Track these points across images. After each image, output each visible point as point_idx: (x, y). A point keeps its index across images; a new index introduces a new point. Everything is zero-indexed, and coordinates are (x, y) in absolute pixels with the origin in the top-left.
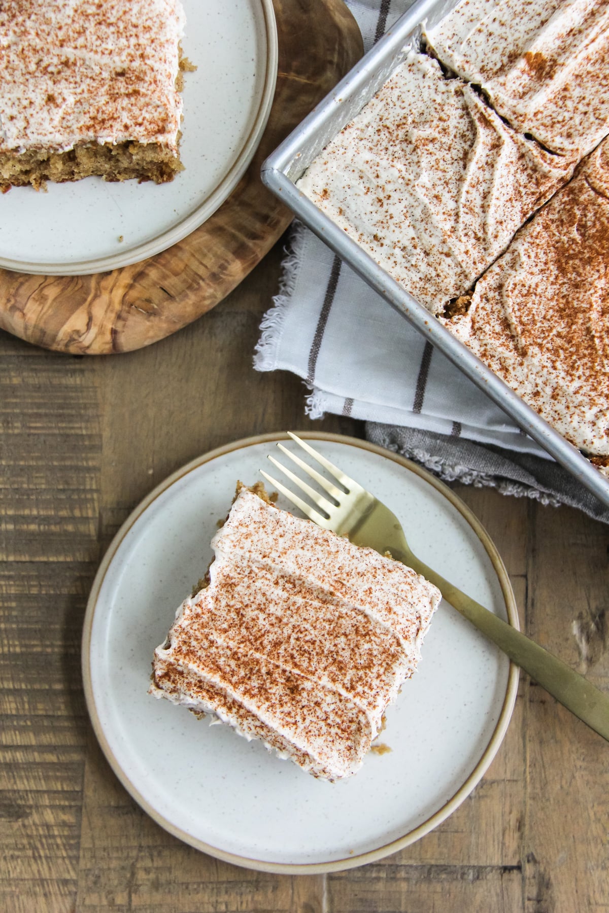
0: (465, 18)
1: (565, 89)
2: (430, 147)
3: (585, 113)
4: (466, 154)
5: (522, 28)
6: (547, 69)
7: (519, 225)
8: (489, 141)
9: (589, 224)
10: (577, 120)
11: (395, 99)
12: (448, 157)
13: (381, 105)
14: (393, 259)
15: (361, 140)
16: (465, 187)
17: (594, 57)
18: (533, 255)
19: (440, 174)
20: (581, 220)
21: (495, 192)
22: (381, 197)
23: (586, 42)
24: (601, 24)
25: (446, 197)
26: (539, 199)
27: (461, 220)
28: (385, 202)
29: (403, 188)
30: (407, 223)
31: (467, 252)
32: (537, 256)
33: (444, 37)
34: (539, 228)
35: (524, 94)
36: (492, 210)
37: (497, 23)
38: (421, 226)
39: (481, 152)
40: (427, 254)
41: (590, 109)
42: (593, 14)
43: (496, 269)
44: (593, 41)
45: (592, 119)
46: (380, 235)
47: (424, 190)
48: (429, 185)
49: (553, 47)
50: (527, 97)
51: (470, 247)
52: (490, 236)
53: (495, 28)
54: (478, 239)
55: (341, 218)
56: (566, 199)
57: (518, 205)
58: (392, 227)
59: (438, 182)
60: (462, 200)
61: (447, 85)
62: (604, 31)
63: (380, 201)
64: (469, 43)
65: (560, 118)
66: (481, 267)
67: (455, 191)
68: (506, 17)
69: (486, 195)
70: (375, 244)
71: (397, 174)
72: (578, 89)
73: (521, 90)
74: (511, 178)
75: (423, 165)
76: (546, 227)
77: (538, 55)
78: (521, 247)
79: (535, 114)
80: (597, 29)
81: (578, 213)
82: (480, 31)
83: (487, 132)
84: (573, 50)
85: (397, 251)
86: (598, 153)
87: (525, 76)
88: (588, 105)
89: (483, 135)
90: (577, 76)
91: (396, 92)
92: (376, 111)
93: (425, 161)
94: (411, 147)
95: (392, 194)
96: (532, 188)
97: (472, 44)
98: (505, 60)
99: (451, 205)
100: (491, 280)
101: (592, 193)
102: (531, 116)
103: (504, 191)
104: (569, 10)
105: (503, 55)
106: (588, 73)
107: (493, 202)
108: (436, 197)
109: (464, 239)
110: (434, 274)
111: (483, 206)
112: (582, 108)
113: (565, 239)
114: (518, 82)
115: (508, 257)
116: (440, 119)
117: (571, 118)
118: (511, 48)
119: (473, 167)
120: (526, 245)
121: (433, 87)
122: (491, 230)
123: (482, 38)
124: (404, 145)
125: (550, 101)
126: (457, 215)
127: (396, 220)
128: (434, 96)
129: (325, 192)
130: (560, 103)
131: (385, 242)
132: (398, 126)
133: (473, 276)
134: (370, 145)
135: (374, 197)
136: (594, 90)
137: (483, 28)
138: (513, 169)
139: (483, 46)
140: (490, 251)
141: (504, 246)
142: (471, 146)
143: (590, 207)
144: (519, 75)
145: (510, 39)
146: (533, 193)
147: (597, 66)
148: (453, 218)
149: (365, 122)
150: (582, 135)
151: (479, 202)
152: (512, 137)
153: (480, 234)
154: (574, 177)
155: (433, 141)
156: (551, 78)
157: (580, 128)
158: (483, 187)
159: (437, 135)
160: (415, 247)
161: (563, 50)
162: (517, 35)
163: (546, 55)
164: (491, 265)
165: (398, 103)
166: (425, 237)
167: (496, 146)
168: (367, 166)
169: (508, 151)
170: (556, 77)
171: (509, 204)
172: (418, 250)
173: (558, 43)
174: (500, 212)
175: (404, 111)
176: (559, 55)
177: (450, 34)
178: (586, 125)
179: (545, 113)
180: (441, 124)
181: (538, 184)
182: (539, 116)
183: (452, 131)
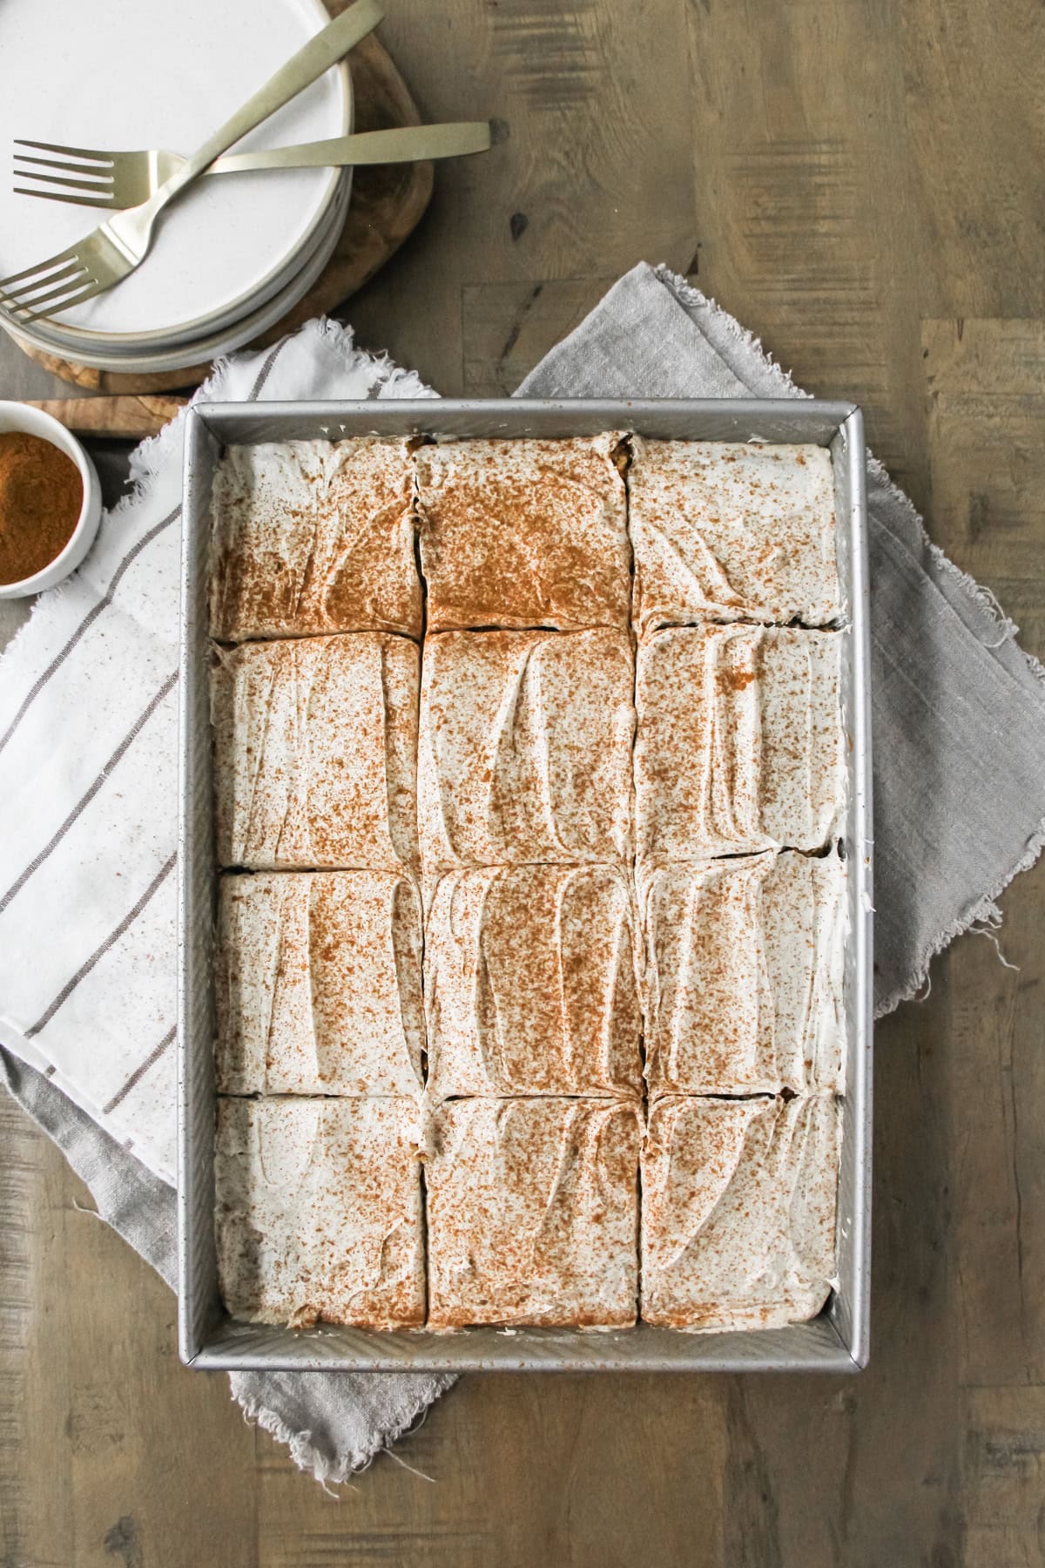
0: (826, 676)
1: (699, 684)
2: (758, 554)
3: (667, 678)
4: (726, 572)
5: (775, 702)
6: (727, 684)
7: (636, 556)
8: (718, 593)
9: (584, 598)
10: (668, 667)
11: (819, 571)
12: (737, 557)
13: (825, 559)
14: (705, 454)
15: (814, 520)
16: (702, 544)
17: (701, 724)
18: (603, 540)
19: (731, 539)
20: (593, 596)
21: (677, 559)
22: (758, 490)
23: (717, 727)
24: (719, 749)
25: (710, 526)
26: (641, 587)
27: (682, 519)
28: (752, 489)
29: (748, 507)
30: (720, 487)
31: (655, 500)
32: (599, 541)
33: (827, 648)
34: (617, 563)
35: (726, 652)
36: (667, 544)
37: (798, 691)
38: (708, 492)
39: (716, 578)
40: (684, 477)
41: (667, 684)
42: (733, 754)
43: (622, 508)
44: (713, 733)
45: (658, 677)
46: (731, 464)
47: (730, 517)
48: (731, 524)
49: (739, 703)
50: (722, 648)
51: (656, 506)
52: (649, 526)
53: (797, 686)
54: (656, 518)
55: (773, 454)
56: (619, 603)
57: (651, 568)
58: (728, 475)
59: (726, 532)
60: (695, 534)
61: (791, 611)
62: (712, 747)
63: (756, 486)
64: (805, 659)
65: (682, 658)
66: (634, 500)
67: (707, 535)
68: (794, 701)
69: (681, 552)
70: (729, 455)
71: (763, 513)
72: (690, 691)
73: (731, 652)
74: (675, 582)
75: (750, 535)
76: (613, 569)
77: (743, 687)
78: (618, 538)
79: (703, 644)
80: (718, 743)
81: (600, 599)
82: (805, 674)
83: (727, 598)
84: (722, 712)
85: (707, 462)
86: (629, 659)
87: (738, 664)
88: (671, 686)
89: (728, 593)
90: (700, 700)
91: (823, 577)
92: (824, 551)
93: (750, 540)
94: (772, 542)
95: (752, 497)
96: (654, 591)
97: (801, 659)
98: (765, 667)
99: (700, 524)
100: (616, 497)
101: (604, 621)
102: (705, 640)
103: (672, 568)
104: (752, 738)
105: (771, 669)
106: (694, 710)
107: (672, 551)
108: (716, 521)
109: (667, 508)
110: (664, 467)
111: (676, 543)
112: (674, 679)
113: (591, 572)
114: (739, 655)
115: (620, 523)
116: (770, 580)
117: (674, 665)
118: (769, 679)
119: (712, 563)
120: (615, 542)
121: (800, 602)
122: (653, 531)
123: (799, 670)
124: (778, 540)
125: (702, 664)
126: (689, 521)
127: (731, 482)
128: (792, 595)
129: (803, 463)
130: (693, 669)
131: (722, 462)
132: (797, 551)
133: (633, 489)
134: (804, 521)
135: (763, 486)
136: (678, 701)
137: (805, 679)
138: (681, 590)
139: (791, 664)
140: (639, 517)
141: (631, 529)
142: (728, 580)
143: (596, 610)
144: (743, 658)
145: (776, 685)
146: (648, 587)
147: (692, 721)
148: (690, 517)
149: (824, 537)
150: (654, 657)
151: (682, 544)
152: (705, 610)
153: (658, 522)
154: (630, 625)
155: (760, 560)
156: (717, 678)
157: (661, 663)
158: (689, 558)
159: (761, 566)
160: (697, 475)
161: (729, 708)
162: (774, 693)
163: (738, 693)
164: (628, 509)
165: (813, 569)
166: (697, 487)
167: (709, 594)
168: (790, 502)
169: (696, 598)
170: (715, 682)
171: (659, 562)
172: (692, 474)
173: (737, 710)
174: (659, 550)
175: (803, 566)
176: (728, 702)
177: (825, 655)
178: (658, 669)
179: (697, 652)
180: (766, 577)
181: (652, 597)
182: (699, 646)
183: (752, 579)
